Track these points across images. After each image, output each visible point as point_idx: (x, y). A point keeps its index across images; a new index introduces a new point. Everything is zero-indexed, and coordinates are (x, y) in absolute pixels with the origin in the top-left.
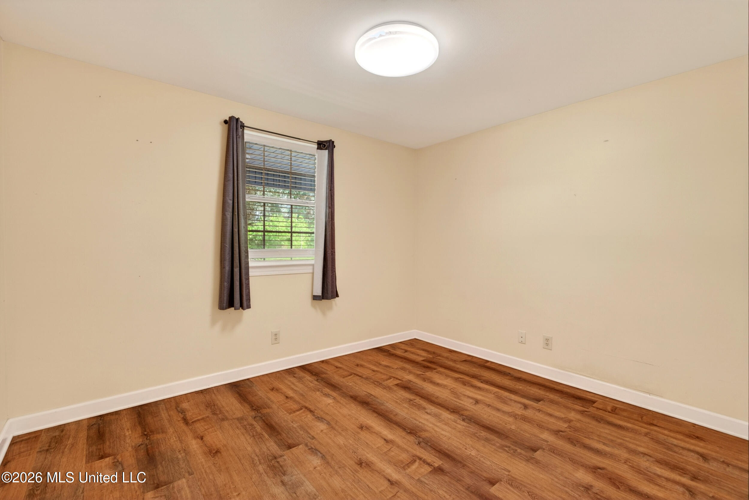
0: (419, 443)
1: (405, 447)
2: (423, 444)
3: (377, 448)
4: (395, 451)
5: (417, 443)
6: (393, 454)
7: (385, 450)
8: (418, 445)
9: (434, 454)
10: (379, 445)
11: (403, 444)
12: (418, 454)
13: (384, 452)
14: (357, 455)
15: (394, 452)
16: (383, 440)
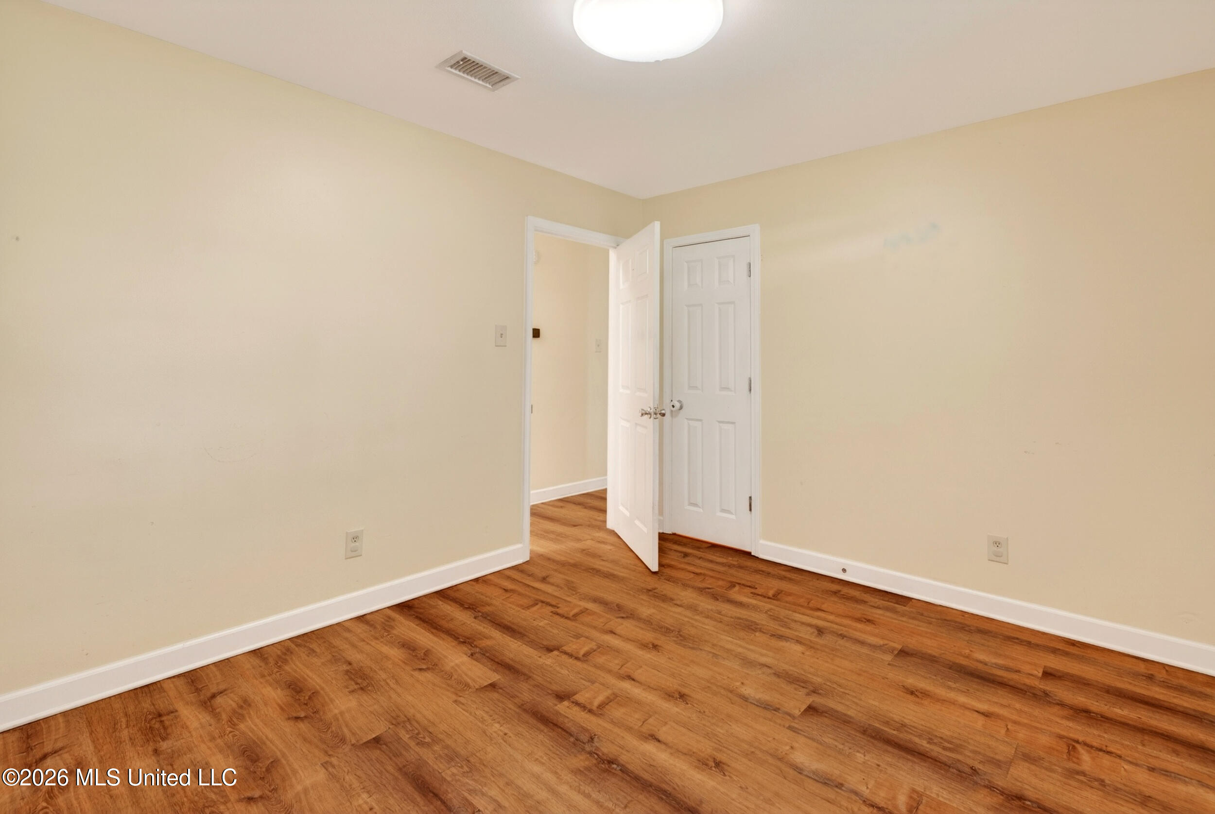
0: (592, 739)
1: (616, 730)
2: (584, 737)
3: (666, 723)
4: (634, 719)
5: (596, 740)
6: (637, 716)
7: (651, 720)
8: (595, 735)
9: (566, 721)
10: (664, 729)
11: (622, 734)
12: (593, 718)
13: (653, 717)
14: (694, 708)
15: (637, 719)
16: (660, 739)
